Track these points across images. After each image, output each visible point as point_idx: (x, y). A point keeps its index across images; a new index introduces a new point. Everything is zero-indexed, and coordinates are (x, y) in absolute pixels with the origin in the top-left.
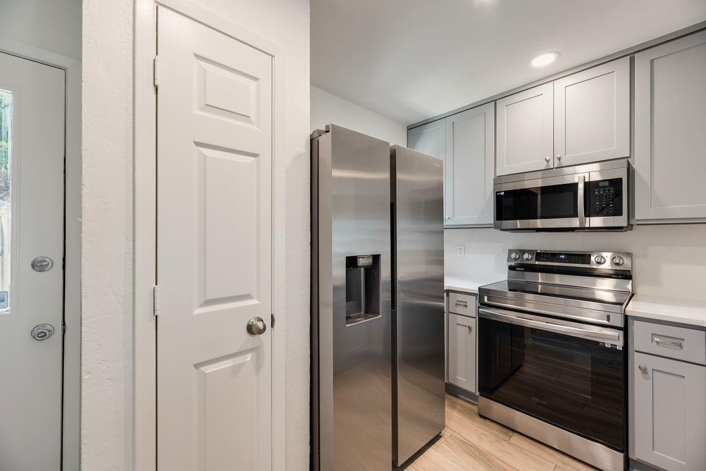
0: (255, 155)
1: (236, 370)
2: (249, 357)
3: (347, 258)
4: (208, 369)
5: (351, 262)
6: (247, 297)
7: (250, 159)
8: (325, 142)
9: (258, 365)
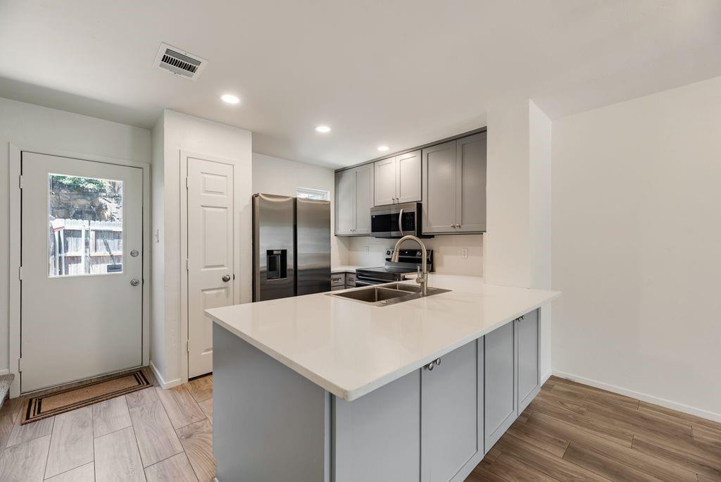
0: (226, 208)
1: (218, 295)
2: (224, 290)
3: (268, 251)
4: (207, 293)
5: (270, 253)
6: (223, 266)
7: (222, 210)
8: (257, 199)
9: (227, 295)
